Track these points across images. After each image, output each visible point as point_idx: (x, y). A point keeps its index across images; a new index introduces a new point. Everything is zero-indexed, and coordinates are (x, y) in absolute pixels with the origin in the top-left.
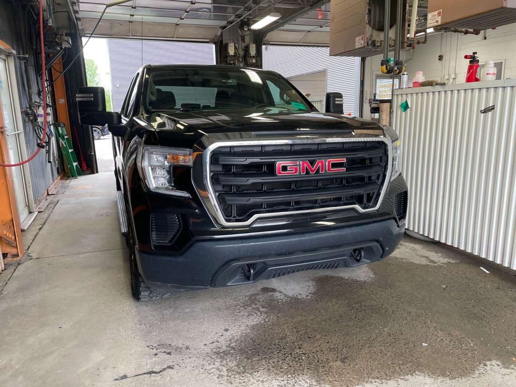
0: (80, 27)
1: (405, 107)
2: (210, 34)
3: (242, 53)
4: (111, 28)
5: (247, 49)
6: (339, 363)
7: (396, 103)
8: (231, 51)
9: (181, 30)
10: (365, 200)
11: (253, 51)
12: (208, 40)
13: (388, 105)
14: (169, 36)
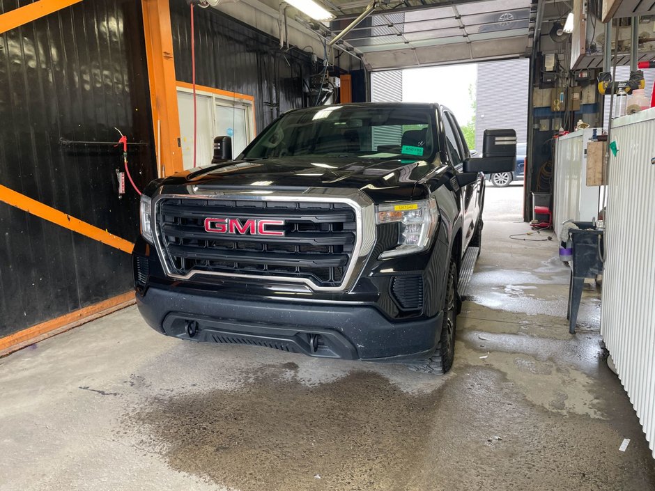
0: (366, 63)
1: (616, 148)
2: (520, 47)
4: (396, 59)
8: (549, 66)
9: (476, 49)
10: (331, 277)
12: (518, 55)
14: (463, 58)
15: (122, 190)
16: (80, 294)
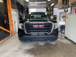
1: (67, 17)
2: (45, 7)
3: (50, 9)
4: (32, 7)
5: (51, 9)
6: (39, 55)
7: (66, 17)
8: (48, 9)
11: (52, 9)
13: (65, 17)
15: (5, 23)
16: (1, 38)
